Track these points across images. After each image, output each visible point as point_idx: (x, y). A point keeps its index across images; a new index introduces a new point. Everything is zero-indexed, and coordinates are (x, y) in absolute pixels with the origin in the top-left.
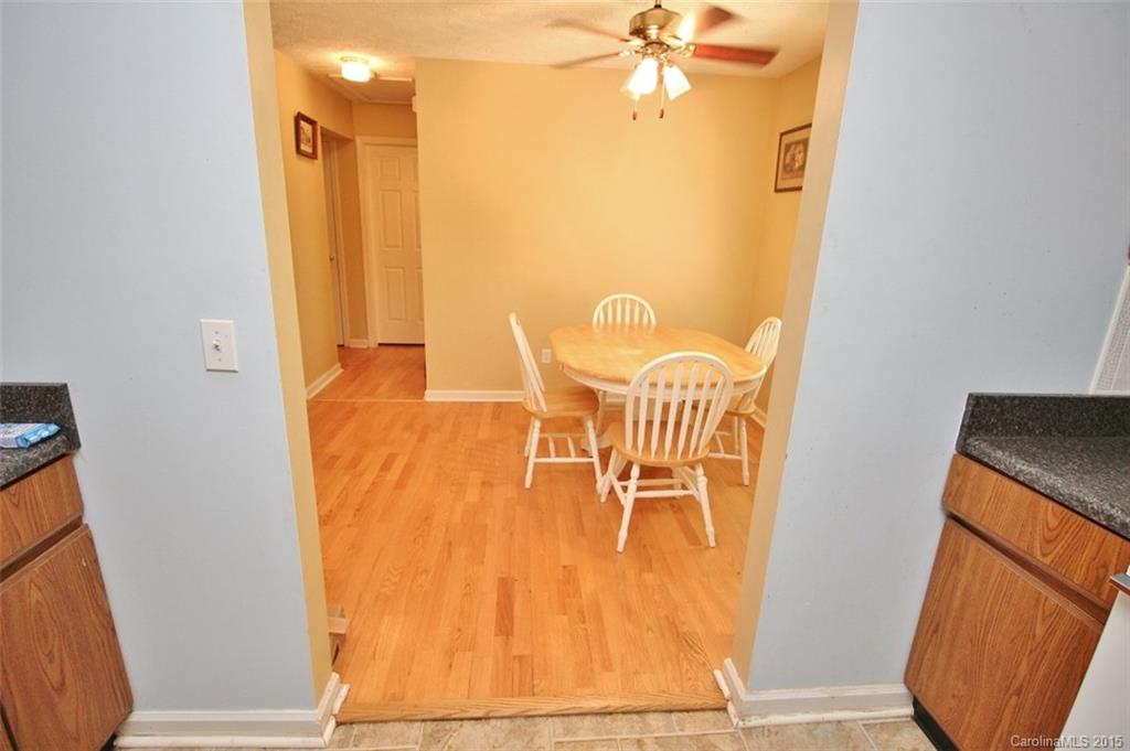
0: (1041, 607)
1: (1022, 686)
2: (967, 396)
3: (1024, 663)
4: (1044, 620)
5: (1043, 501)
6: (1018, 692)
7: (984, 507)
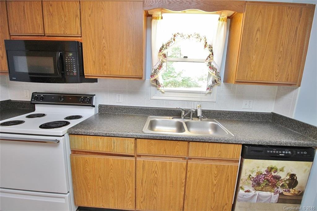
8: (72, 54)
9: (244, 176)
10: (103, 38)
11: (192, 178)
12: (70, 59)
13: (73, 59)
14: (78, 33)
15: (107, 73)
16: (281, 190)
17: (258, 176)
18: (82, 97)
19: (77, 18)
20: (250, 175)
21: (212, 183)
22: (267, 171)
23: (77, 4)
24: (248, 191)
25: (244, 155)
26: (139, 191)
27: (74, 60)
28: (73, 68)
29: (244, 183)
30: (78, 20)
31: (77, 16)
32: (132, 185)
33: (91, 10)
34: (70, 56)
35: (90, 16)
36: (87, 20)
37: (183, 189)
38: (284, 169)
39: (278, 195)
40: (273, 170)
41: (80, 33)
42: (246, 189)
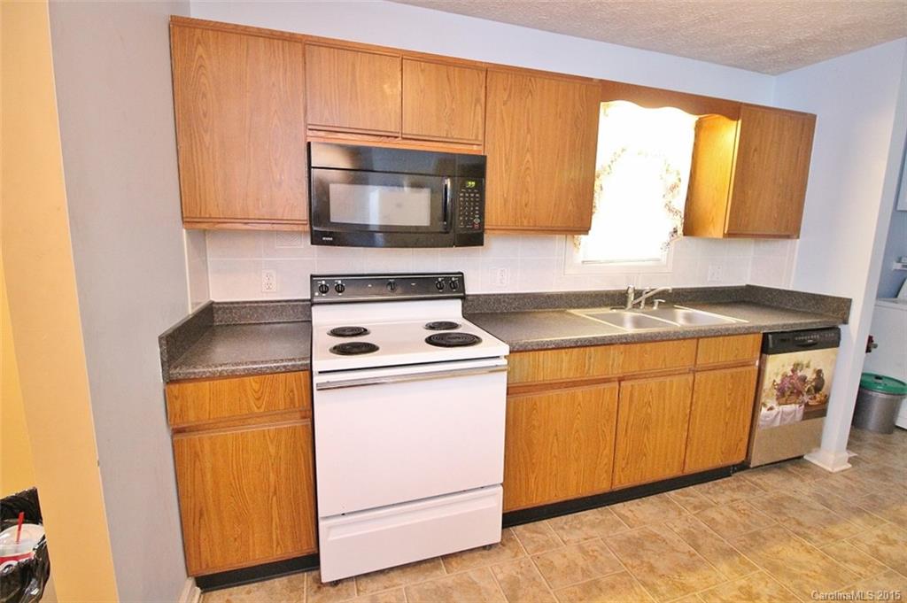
0: (268, 437)
1: (275, 488)
2: (157, 339)
3: (271, 475)
4: (272, 442)
5: (246, 379)
6: (275, 493)
7: (208, 408)
8: (473, 183)
9: (767, 384)
10: (528, 150)
11: (700, 403)
12: (469, 193)
13: (475, 193)
14: (477, 136)
15: (529, 222)
16: (806, 398)
17: (782, 381)
18: (440, 279)
19: (478, 106)
20: (774, 381)
21: (726, 404)
22: (793, 371)
23: (481, 76)
24: (771, 409)
25: (766, 349)
26: (621, 446)
27: (477, 195)
28: (474, 214)
29: (767, 396)
30: (480, 110)
31: (478, 100)
32: (610, 438)
33: (508, 92)
34: (470, 188)
35: (504, 104)
36: (498, 111)
37: (686, 426)
38: (811, 364)
39: (803, 406)
40: (799, 368)
41: (480, 137)
42: (769, 406)
